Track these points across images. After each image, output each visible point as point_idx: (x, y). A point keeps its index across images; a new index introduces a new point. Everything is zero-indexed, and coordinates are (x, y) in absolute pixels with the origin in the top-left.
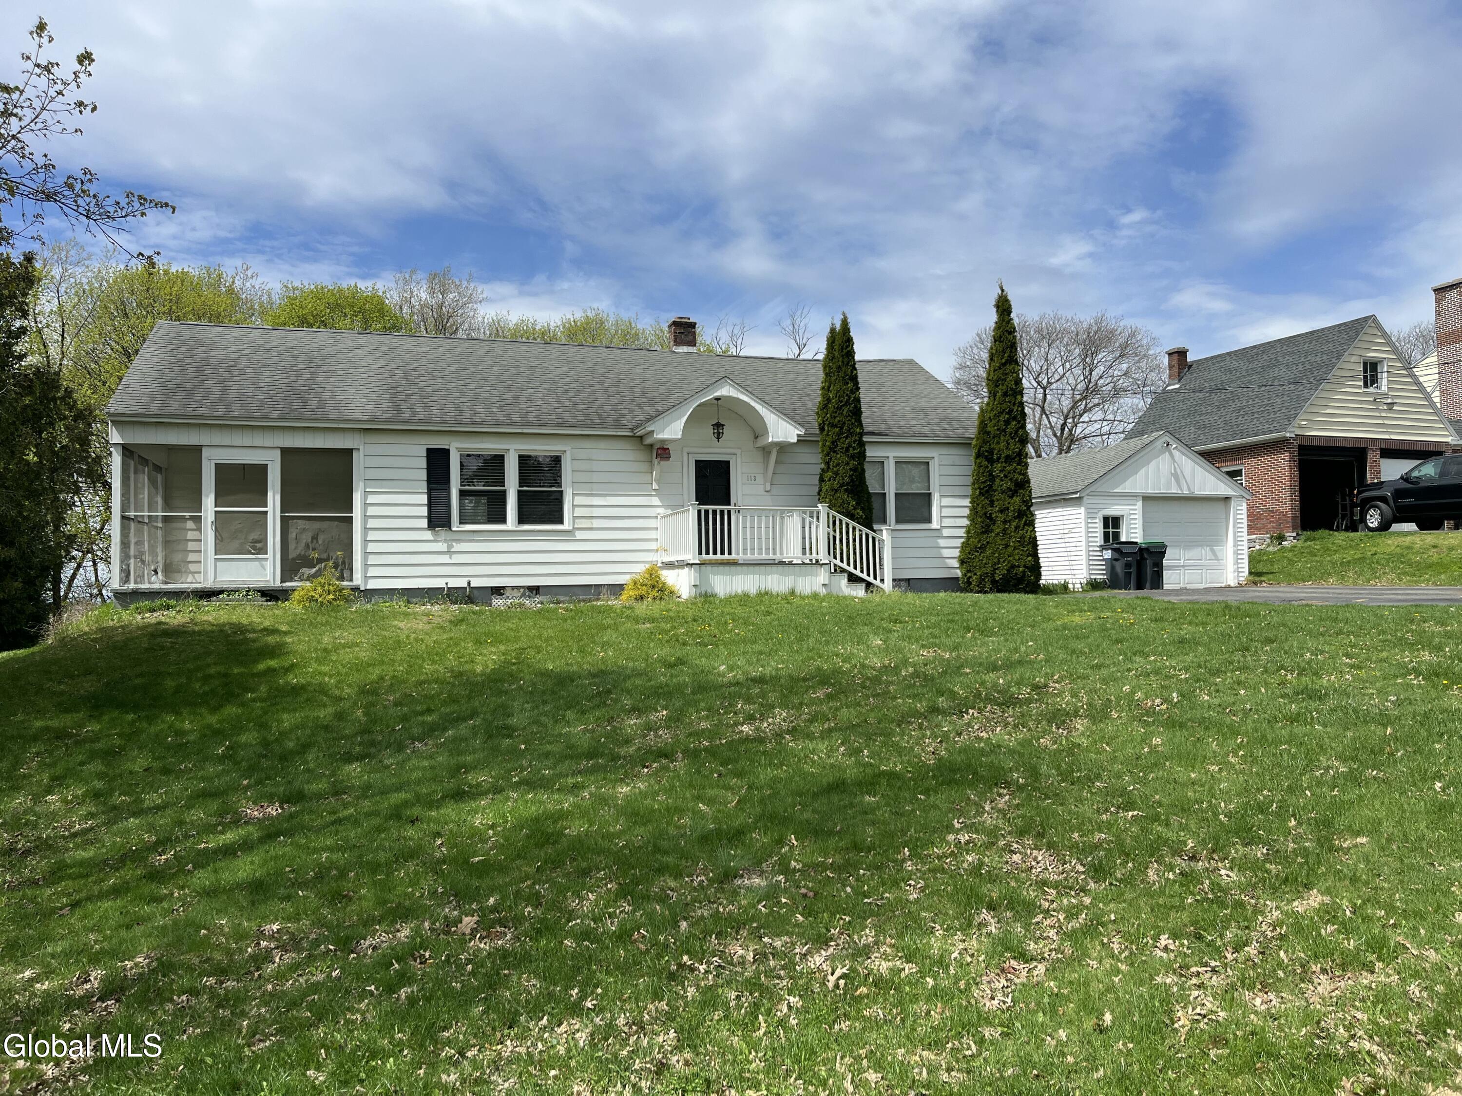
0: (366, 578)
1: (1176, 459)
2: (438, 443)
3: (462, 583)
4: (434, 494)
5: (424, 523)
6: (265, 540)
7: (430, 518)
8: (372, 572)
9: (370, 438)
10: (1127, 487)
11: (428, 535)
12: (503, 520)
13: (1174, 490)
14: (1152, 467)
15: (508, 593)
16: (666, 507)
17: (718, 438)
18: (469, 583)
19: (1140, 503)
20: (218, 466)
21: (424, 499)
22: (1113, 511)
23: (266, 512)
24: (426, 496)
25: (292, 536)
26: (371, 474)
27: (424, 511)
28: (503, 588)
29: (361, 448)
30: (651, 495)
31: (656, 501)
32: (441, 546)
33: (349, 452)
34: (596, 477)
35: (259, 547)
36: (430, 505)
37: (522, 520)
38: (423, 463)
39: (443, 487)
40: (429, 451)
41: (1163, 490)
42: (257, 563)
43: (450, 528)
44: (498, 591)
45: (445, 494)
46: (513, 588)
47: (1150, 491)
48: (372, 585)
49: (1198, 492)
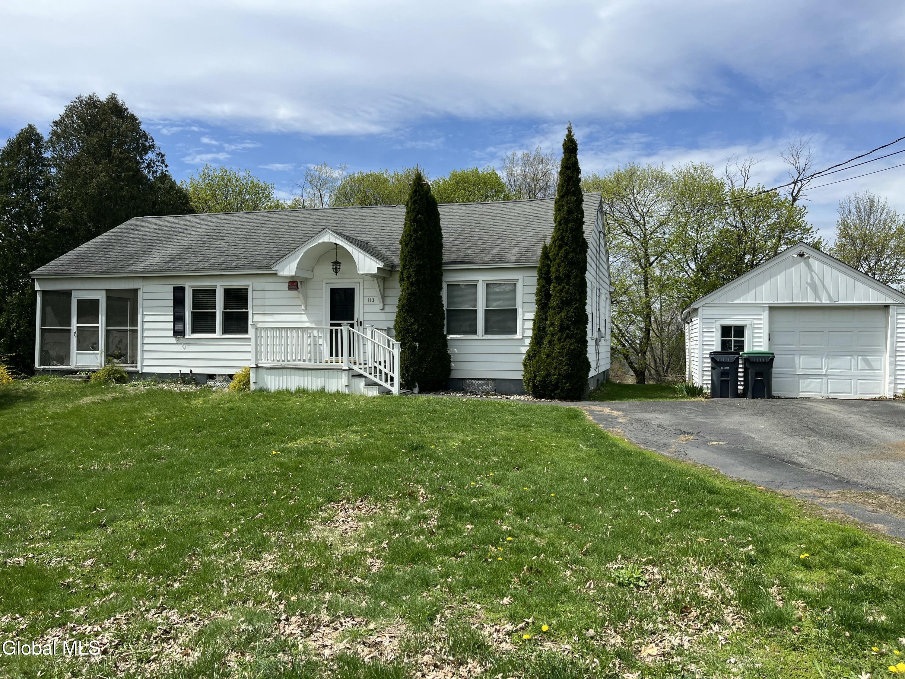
0: (142, 366)
1: (814, 268)
2: (179, 283)
3: (186, 371)
4: (177, 315)
5: (171, 333)
6: (97, 343)
7: (174, 330)
8: (146, 362)
9: (146, 282)
10: (749, 298)
11: (173, 340)
12: (214, 331)
13: (811, 299)
14: (782, 277)
15: (217, 378)
16: (311, 322)
17: (336, 272)
18: (191, 371)
19: (765, 315)
20: (79, 301)
21: (171, 318)
22: (733, 321)
23: (98, 327)
24: (172, 317)
25: (110, 340)
26: (146, 303)
27: (171, 326)
28: (215, 375)
29: (141, 288)
30: (301, 314)
31: (304, 318)
32: (180, 348)
33: (136, 291)
34: (267, 302)
35: (95, 347)
36: (174, 322)
37: (225, 331)
38: (171, 296)
39: (182, 310)
40: (175, 288)
41: (796, 300)
42: (94, 356)
43: (184, 336)
44: (212, 377)
45: (182, 315)
46: (219, 375)
47: (780, 301)
48: (146, 370)
49: (842, 301)
